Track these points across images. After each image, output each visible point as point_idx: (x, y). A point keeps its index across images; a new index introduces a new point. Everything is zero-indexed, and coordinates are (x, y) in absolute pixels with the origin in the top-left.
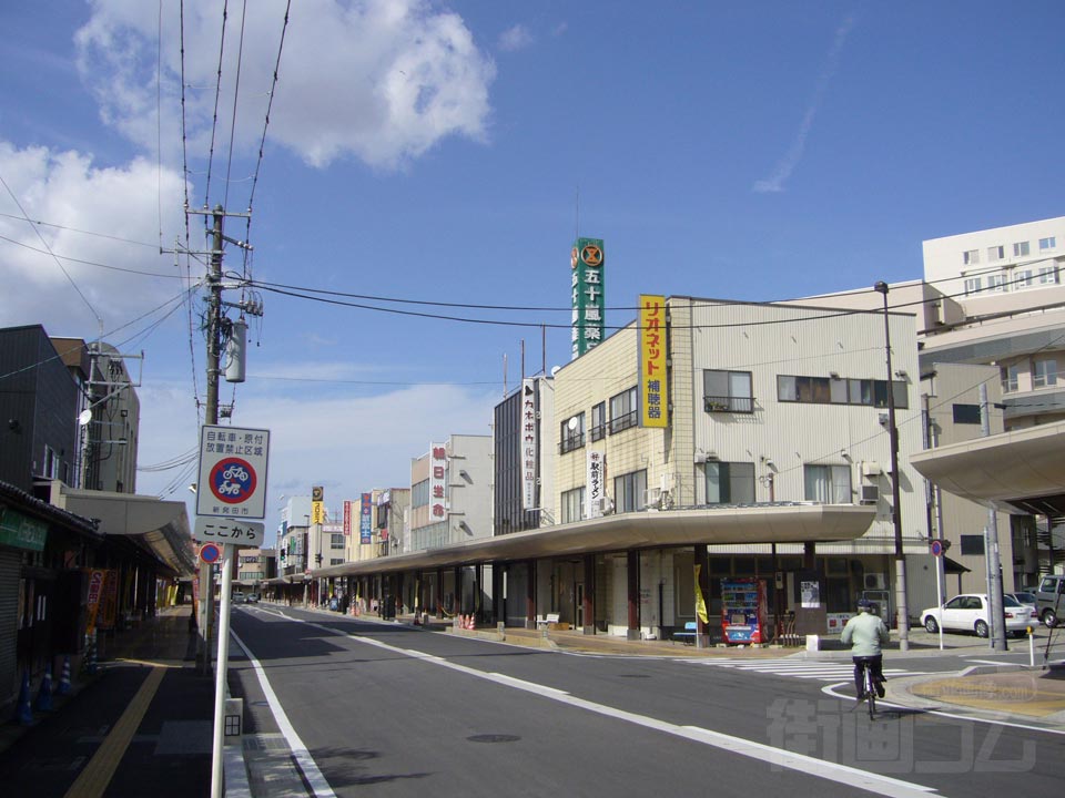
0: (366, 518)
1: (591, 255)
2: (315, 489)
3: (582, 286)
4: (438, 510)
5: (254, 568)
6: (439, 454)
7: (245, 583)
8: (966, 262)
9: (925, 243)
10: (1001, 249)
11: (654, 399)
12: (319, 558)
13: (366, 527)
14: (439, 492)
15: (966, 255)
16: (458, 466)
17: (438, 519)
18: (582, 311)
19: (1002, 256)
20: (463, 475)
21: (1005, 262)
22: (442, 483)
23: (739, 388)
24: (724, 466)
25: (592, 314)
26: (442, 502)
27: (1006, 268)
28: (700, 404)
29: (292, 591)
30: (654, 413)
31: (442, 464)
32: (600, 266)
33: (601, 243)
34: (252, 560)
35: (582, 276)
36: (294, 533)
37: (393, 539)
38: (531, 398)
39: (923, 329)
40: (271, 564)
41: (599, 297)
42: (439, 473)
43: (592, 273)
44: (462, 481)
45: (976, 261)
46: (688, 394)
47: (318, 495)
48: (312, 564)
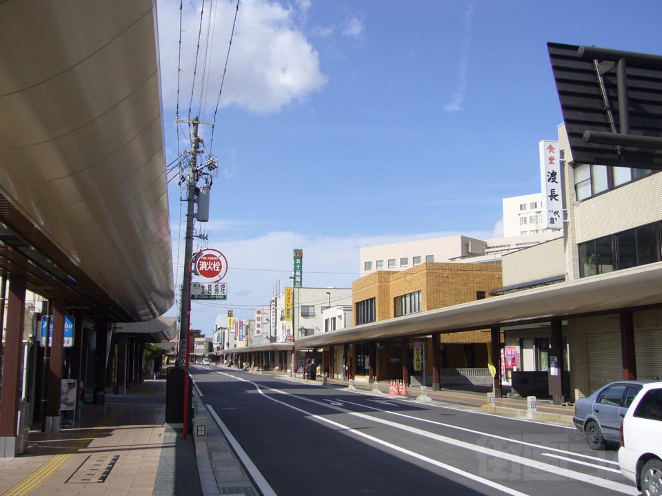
0: (241, 330)
1: (298, 255)
2: (229, 311)
3: (295, 264)
4: (258, 332)
5: (202, 347)
6: (259, 312)
7: (197, 354)
8: (521, 209)
9: (504, 200)
10: (536, 203)
11: (288, 313)
12: (228, 345)
13: (241, 334)
14: (258, 326)
15: (521, 206)
16: (265, 317)
17: (258, 335)
18: (295, 272)
19: (536, 207)
20: (267, 319)
21: (537, 210)
22: (260, 322)
23: (311, 310)
24: (306, 330)
25: (298, 273)
26: (259, 329)
27: (537, 212)
28: (300, 314)
29: (215, 359)
30: (288, 317)
31: (260, 316)
32: (301, 258)
33: (301, 250)
34: (201, 343)
35: (295, 261)
36: (220, 331)
37: (250, 339)
38: (274, 303)
39: (461, 256)
40: (210, 345)
41: (301, 268)
42: (259, 319)
43: (298, 260)
44: (267, 322)
45: (525, 209)
46: (298, 312)
47: (230, 314)
48: (226, 348)
